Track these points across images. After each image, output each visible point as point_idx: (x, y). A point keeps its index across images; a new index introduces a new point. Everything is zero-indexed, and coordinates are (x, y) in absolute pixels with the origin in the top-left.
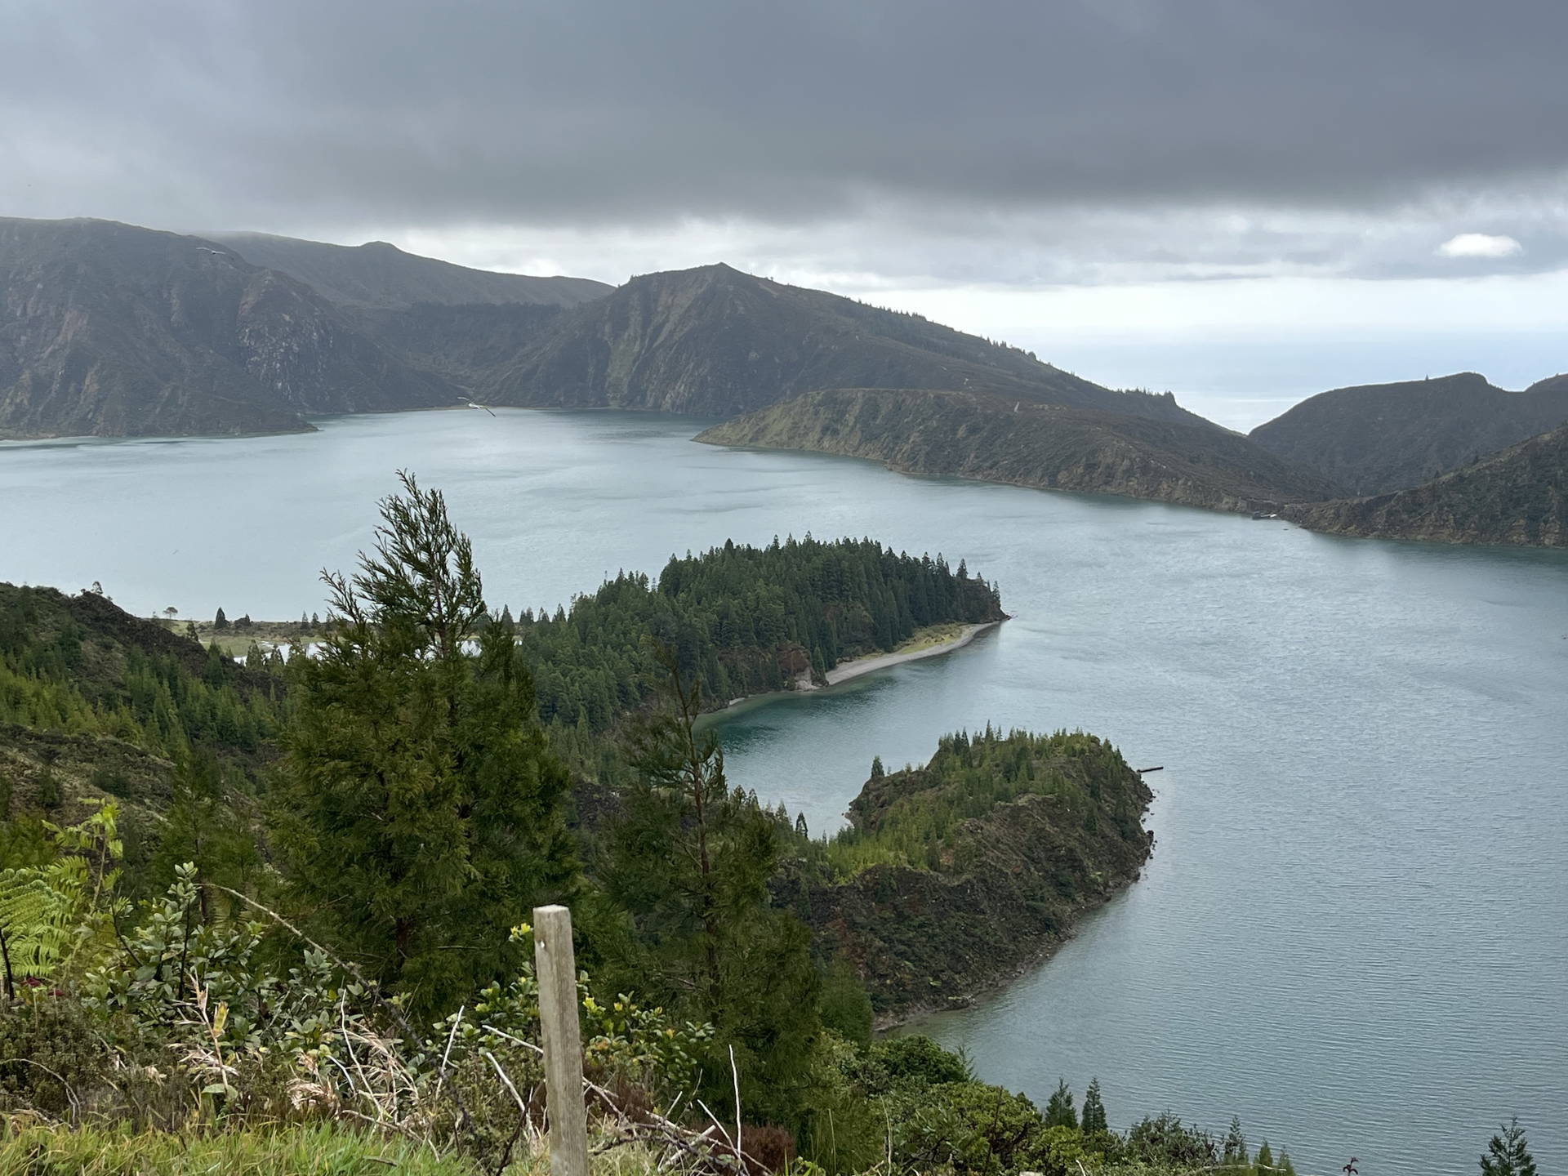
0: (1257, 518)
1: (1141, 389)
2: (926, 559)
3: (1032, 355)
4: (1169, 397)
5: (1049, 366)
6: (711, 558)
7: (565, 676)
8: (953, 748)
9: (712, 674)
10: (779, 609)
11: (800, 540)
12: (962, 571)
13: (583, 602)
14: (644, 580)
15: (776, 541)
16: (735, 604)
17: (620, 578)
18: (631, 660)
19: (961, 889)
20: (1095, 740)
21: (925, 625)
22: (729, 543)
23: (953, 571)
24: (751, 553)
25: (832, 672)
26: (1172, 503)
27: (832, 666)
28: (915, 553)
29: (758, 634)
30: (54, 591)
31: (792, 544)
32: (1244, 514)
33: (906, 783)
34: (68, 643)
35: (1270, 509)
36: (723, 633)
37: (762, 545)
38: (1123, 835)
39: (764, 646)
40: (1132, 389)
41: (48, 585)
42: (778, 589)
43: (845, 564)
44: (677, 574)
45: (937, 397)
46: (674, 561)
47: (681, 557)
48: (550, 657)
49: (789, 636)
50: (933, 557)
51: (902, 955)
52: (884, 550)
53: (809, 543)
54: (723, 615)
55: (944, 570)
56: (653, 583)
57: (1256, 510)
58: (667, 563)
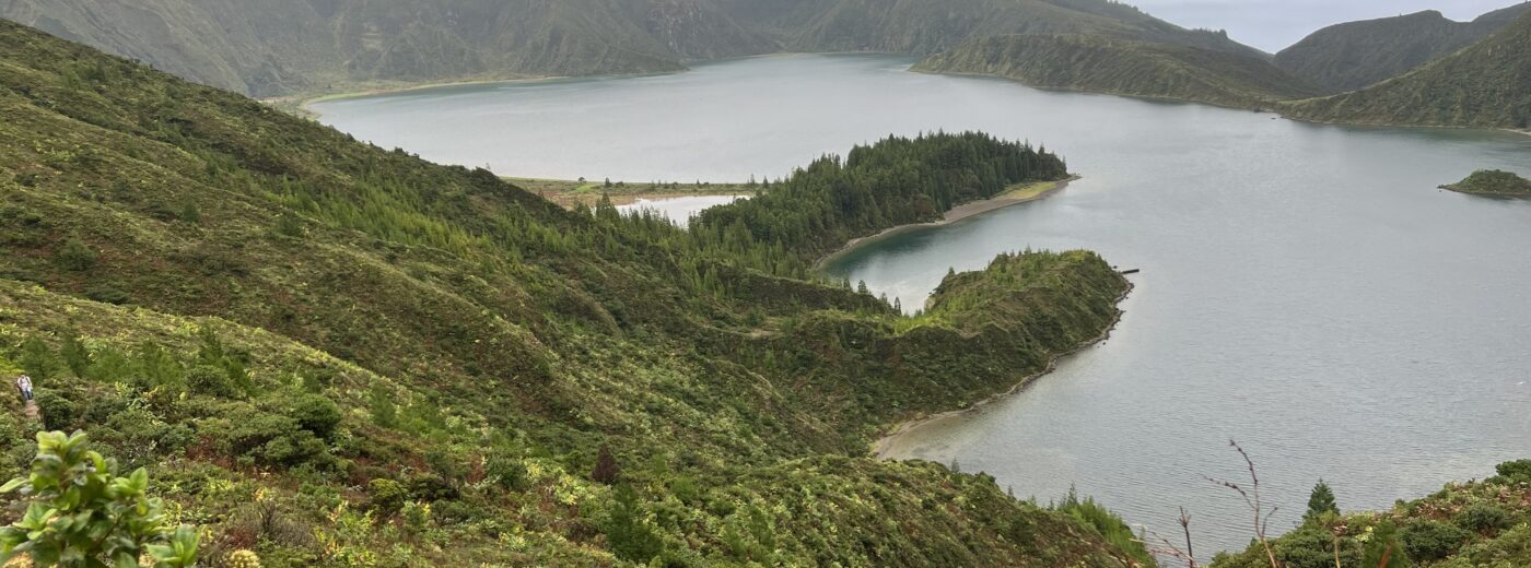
0: (1257, 111)
1: (1204, 28)
2: (1018, 143)
3: (1136, 8)
4: (1223, 33)
5: (1147, 15)
6: (880, 145)
7: (776, 215)
8: (1003, 260)
9: (871, 213)
10: (916, 174)
11: (936, 133)
12: (1042, 150)
13: (799, 173)
14: (838, 158)
15: (921, 134)
16: (888, 173)
17: (823, 158)
18: (819, 206)
19: (973, 339)
20: (1091, 253)
21: (1014, 181)
22: (891, 136)
23: (1036, 150)
24: (905, 141)
25: (949, 212)
26: (1204, 102)
27: (948, 208)
28: (1012, 140)
29: (902, 189)
30: (462, 168)
31: (932, 137)
32: (1249, 109)
33: (966, 278)
35: (1267, 104)
36: (879, 191)
37: (912, 137)
38: (1094, 310)
39: (906, 197)
40: (1198, 28)
41: (458, 164)
42: (917, 163)
43: (963, 147)
44: (857, 155)
45: (1060, 38)
46: (856, 147)
47: (861, 145)
48: (769, 205)
49: (921, 190)
50: (1023, 143)
51: (931, 377)
52: (991, 138)
53: (941, 134)
54: (881, 178)
55: (1028, 151)
56: (844, 159)
57: (1258, 107)
58: (852, 148)
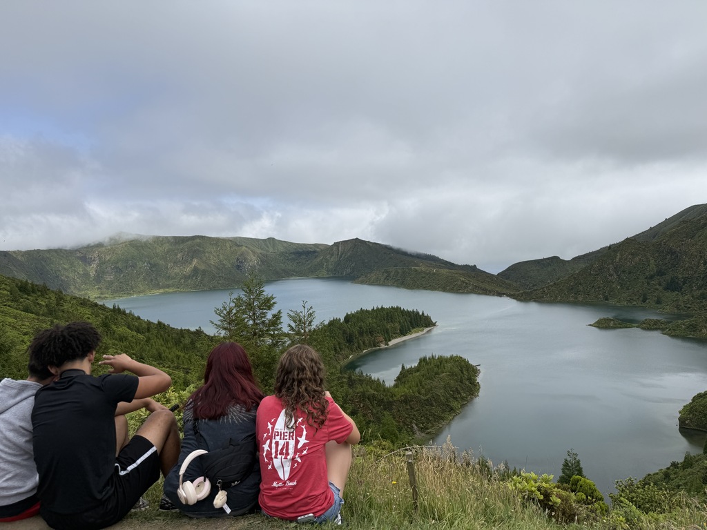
1: (467, 264)
2: (413, 311)
3: (438, 257)
4: (475, 266)
5: (443, 260)
6: (357, 313)
8: (423, 361)
9: (359, 343)
10: (375, 326)
13: (324, 325)
15: (374, 308)
16: (364, 325)
17: (334, 319)
18: (337, 341)
19: (428, 400)
20: (461, 358)
21: (414, 328)
22: (361, 309)
23: (421, 314)
24: (367, 311)
25: (390, 342)
26: (478, 293)
28: (410, 309)
29: (370, 332)
31: (378, 308)
32: (497, 295)
33: (411, 371)
34: (192, 343)
35: (504, 294)
36: (361, 333)
37: (370, 309)
38: (471, 384)
39: (372, 336)
42: (375, 320)
43: (392, 313)
44: (348, 318)
47: (349, 313)
49: (378, 333)
52: (402, 309)
53: (382, 308)
54: (361, 328)
55: (418, 313)
56: (342, 320)
57: (500, 294)
58: (345, 314)
